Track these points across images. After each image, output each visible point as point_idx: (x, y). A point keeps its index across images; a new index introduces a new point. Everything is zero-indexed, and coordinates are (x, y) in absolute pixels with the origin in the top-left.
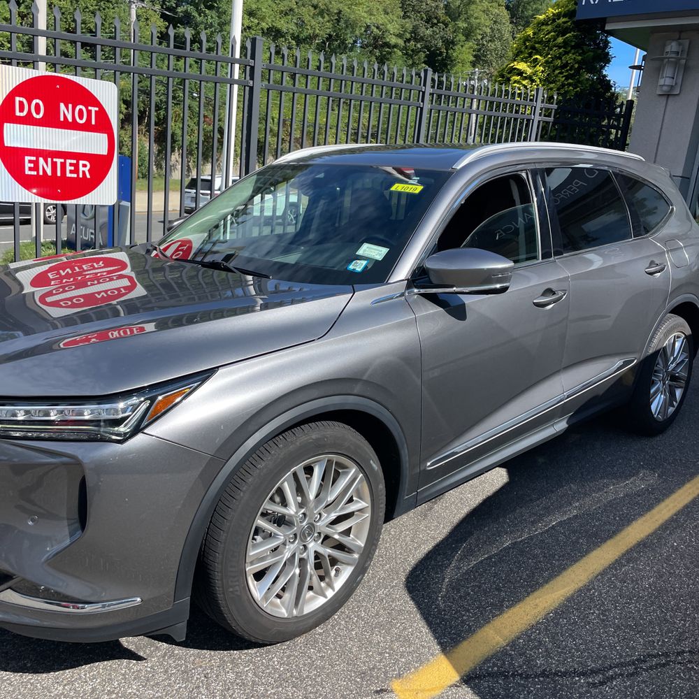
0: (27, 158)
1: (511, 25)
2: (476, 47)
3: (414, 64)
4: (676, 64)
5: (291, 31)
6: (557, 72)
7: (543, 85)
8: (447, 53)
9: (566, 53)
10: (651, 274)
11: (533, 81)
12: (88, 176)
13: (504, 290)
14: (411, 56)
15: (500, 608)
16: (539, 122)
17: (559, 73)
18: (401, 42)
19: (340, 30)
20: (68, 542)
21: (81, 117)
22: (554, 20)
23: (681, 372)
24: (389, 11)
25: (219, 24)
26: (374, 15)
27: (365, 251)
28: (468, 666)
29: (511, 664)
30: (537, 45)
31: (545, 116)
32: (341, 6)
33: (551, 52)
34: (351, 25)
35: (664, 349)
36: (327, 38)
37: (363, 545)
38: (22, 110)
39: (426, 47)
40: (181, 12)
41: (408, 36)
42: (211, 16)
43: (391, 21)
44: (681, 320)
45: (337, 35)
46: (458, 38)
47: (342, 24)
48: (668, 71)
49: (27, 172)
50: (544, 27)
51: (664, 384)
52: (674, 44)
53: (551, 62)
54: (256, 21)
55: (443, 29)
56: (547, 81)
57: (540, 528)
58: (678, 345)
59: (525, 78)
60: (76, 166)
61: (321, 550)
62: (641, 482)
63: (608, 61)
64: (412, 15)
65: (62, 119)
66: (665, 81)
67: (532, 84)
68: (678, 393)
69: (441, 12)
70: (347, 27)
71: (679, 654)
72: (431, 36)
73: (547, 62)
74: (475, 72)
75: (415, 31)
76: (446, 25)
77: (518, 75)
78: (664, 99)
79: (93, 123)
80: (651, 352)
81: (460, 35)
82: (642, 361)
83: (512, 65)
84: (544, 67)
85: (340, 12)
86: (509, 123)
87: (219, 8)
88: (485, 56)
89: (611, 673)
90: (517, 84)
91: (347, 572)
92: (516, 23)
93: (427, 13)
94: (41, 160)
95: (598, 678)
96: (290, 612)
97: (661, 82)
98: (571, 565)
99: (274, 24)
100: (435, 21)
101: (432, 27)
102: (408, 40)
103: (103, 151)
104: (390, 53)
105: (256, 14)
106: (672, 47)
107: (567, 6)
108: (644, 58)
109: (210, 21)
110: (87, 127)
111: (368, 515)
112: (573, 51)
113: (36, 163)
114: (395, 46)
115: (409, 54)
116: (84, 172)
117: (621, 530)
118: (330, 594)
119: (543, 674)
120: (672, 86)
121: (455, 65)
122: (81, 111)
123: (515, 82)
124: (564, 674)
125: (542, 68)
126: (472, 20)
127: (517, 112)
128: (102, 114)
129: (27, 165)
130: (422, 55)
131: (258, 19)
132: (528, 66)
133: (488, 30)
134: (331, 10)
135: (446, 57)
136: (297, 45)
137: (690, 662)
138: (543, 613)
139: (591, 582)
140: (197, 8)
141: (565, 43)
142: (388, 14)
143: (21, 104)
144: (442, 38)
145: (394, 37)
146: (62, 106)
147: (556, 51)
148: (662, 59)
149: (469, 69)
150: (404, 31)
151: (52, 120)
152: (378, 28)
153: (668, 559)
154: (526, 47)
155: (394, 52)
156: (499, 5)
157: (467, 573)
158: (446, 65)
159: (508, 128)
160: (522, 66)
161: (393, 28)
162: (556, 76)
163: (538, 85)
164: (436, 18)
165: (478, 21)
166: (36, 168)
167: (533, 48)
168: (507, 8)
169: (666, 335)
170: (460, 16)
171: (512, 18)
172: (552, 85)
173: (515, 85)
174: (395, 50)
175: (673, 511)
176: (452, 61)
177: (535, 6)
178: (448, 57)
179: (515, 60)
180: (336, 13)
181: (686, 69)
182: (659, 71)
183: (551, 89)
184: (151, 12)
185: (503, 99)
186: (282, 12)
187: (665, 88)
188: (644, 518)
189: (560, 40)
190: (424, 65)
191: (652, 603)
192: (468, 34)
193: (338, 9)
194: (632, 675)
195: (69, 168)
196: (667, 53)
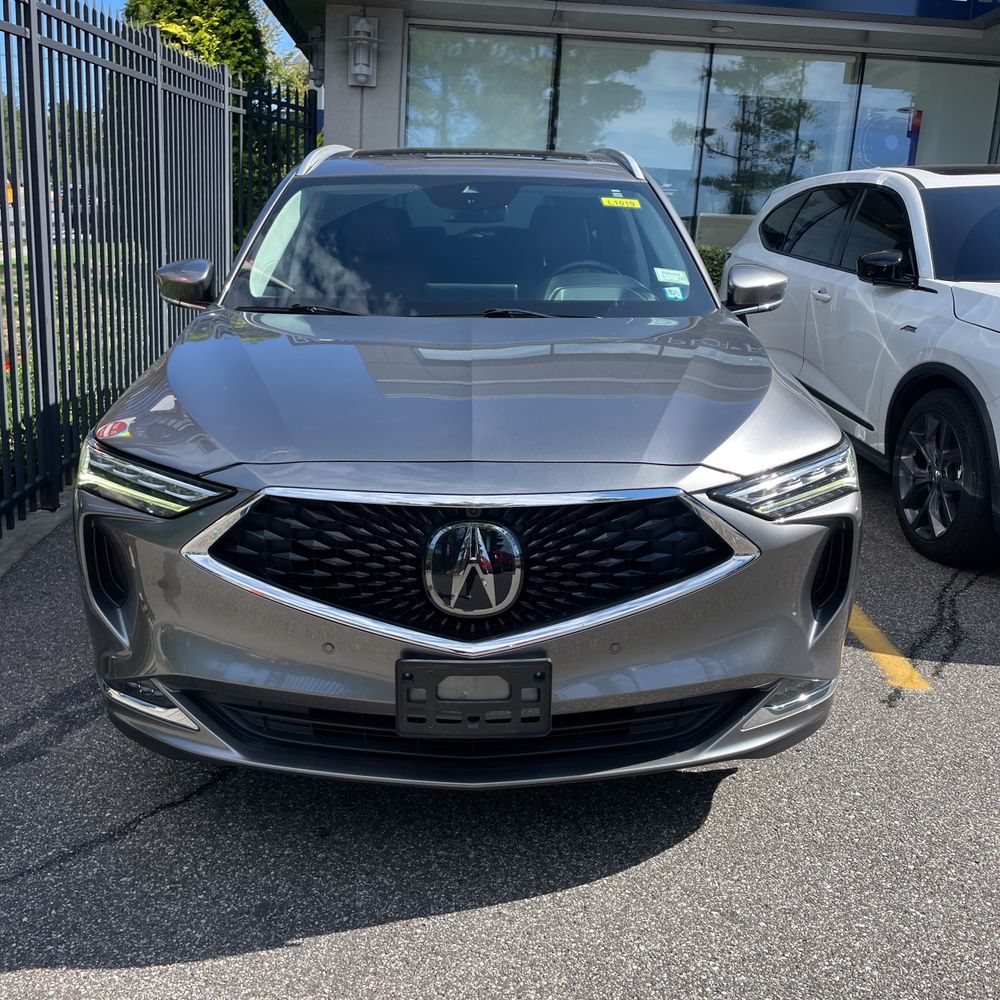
4: (369, 48)
6: (229, 43)
9: (232, 16)
16: (229, 113)
17: (232, 45)
27: (663, 276)
33: (214, 14)
48: (362, 58)
52: (363, 21)
53: (218, 28)
59: (187, 48)
66: (360, 69)
73: (212, 27)
83: (159, 25)
84: (210, 34)
97: (355, 70)
106: (361, 25)
120: (368, 76)
125: (207, 36)
147: (220, 13)
160: (175, 29)
162: (229, 49)
179: (159, 19)
181: (380, 54)
187: (360, 78)
196: (357, 33)
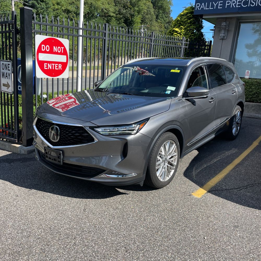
0: (45, 64)
1: (153, 9)
2: (142, 17)
3: (119, 23)
4: (225, 29)
5: (74, 11)
6: (188, 31)
7: (184, 36)
8: (132, 19)
9: (191, 25)
10: (233, 93)
11: (181, 35)
12: (61, 69)
13: (207, 97)
14: (119, 20)
15: (210, 179)
16: (184, 48)
17: (189, 32)
18: (114, 15)
19: (92, 10)
20: (120, 160)
21: (59, 50)
22: (186, 15)
23: (239, 122)
24: (110, 3)
25: (46, 8)
26: (104, 5)
27: (169, 88)
28: (208, 190)
29: (217, 188)
30: (181, 23)
31: (185, 46)
32: (92, 1)
33: (186, 25)
34: (96, 9)
35: (236, 115)
36: (87, 14)
37: (176, 164)
38: (43, 49)
39: (124, 17)
40: (31, 3)
41: (117, 13)
42: (43, 5)
43: (111, 7)
44: (239, 107)
45: (90, 12)
46: (135, 14)
47: (93, 8)
48: (223, 32)
49: (45, 68)
50: (183, 17)
51: (235, 125)
52: (224, 23)
53: (186, 28)
54: (60, 7)
55: (130, 10)
56: (185, 35)
57: (212, 162)
58: (238, 114)
59: (178, 34)
60: (58, 66)
61: (168, 165)
62: (234, 151)
63: (203, 28)
64: (118, 5)
65: (54, 51)
66: (222, 35)
67: (180, 35)
68: (239, 128)
69: (129, 4)
70: (95, 9)
71: (255, 184)
72: (125, 13)
73: (185, 28)
74: (142, 26)
75: (119, 11)
76: (131, 9)
77: (176, 32)
78: (222, 40)
79: (62, 52)
80: (232, 116)
81: (136, 13)
82: (231, 118)
83: (174, 29)
84: (184, 30)
85: (92, 4)
86: (173, 48)
87: (46, 2)
88: (145, 20)
89: (241, 188)
90: (176, 36)
91: (173, 171)
92: (155, 8)
93: (123, 4)
94: (49, 64)
95: (239, 189)
96: (163, 180)
97: (221, 35)
98: (223, 169)
99: (67, 8)
100: (127, 7)
101: (126, 9)
102: (117, 14)
103: (65, 61)
104: (111, 19)
105: (60, 4)
106: (224, 24)
107: (190, 10)
108: (215, 27)
109: (42, 7)
110: (61, 54)
111: (177, 157)
112: (193, 25)
113: (47, 65)
114: (113, 16)
115: (118, 19)
116: (60, 68)
117: (232, 162)
118: (170, 177)
119: (226, 189)
120: (224, 36)
121: (135, 24)
122: (59, 49)
123: (175, 35)
124: (231, 189)
125: (183, 30)
126: (140, 7)
127: (176, 45)
128: (65, 49)
129: (45, 66)
130: (123, 20)
131: (61, 6)
132: (179, 30)
133: (146, 11)
134: (88, 3)
135: (131, 20)
136: (76, 16)
137: (258, 185)
138: (221, 179)
139: (230, 172)
140: (37, 2)
141: (191, 22)
142: (109, 4)
143: (43, 47)
144: (129, 14)
145: (112, 13)
146: (54, 47)
147: (188, 25)
148: (221, 28)
149: (139, 25)
150: (116, 11)
151: (51, 52)
152: (106, 9)
153: (246, 167)
154: (178, 23)
155: (112, 19)
156: (149, 2)
157: (198, 173)
158: (131, 24)
159: (173, 50)
160: (177, 29)
161: (112, 9)
162: (188, 33)
163: (182, 36)
164: (127, 6)
165: (142, 7)
166: (47, 67)
167: (180, 24)
168: (152, 2)
169: (236, 111)
170: (135, 6)
171: (153, 6)
172: (187, 36)
173: (175, 36)
174: (113, 18)
175: (244, 157)
176: (133, 22)
177: (161, 2)
178: (132, 21)
179: (174, 28)
180: (90, 4)
181: (228, 31)
182: (220, 31)
183: (187, 37)
184: (19, 3)
185: (172, 41)
186: (69, 3)
187: (222, 37)
188: (237, 159)
189: (189, 21)
190: (123, 24)
191: (246, 175)
192: (139, 12)
193: (91, 3)
194: (246, 188)
195: (56, 67)
196: (222, 26)
